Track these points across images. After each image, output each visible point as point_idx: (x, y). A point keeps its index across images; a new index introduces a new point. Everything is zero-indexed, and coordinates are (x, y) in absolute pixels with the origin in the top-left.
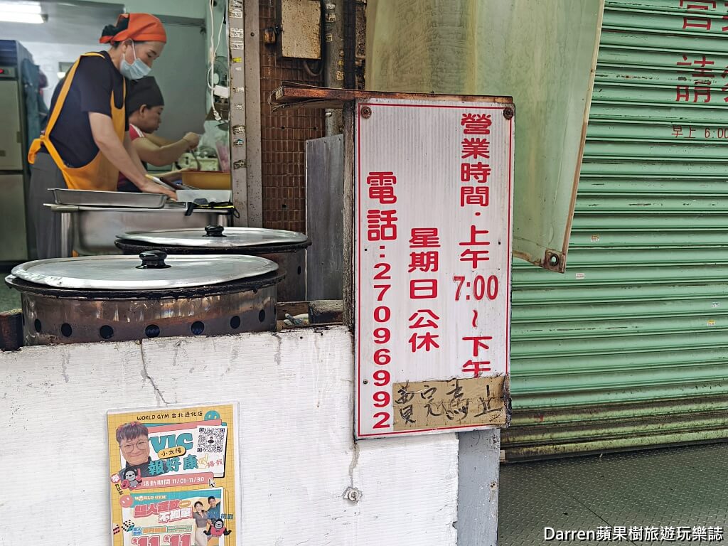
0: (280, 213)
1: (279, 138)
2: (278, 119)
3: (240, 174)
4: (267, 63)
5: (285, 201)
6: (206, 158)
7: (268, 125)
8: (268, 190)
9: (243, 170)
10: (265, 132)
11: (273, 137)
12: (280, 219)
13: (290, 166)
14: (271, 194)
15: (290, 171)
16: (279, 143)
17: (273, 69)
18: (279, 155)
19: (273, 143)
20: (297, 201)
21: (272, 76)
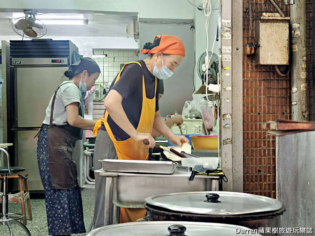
0: (256, 176)
1: (256, 121)
2: (256, 108)
3: (227, 148)
4: (248, 68)
5: (260, 167)
6: (194, 119)
7: (247, 112)
8: (248, 159)
9: (230, 145)
10: (246, 117)
11: (252, 120)
12: (256, 181)
13: (264, 142)
14: (250, 162)
15: (264, 145)
16: (256, 125)
17: (252, 72)
18: (256, 133)
19: (252, 125)
20: (269, 167)
21: (251, 77)
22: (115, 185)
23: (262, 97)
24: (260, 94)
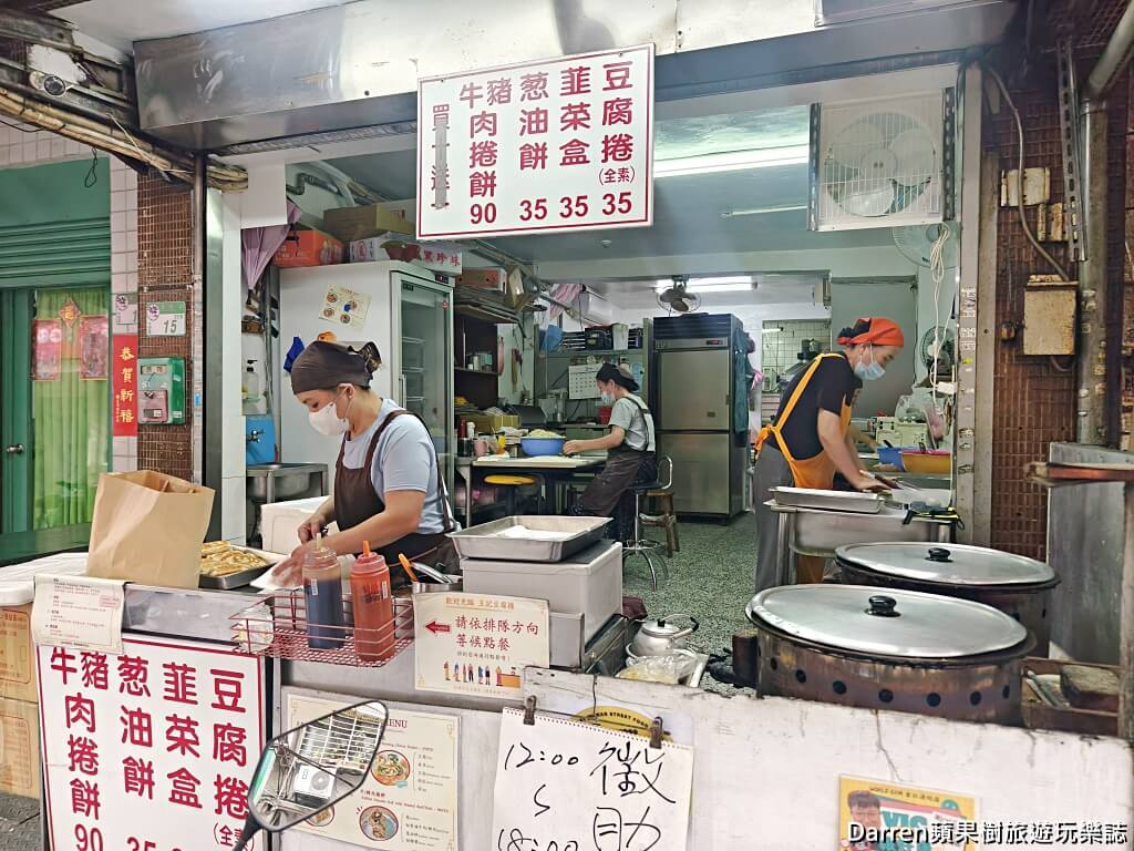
0: (1013, 522)
1: (1015, 439)
2: (1015, 419)
3: (966, 480)
4: (1003, 360)
5: (1020, 509)
6: (913, 423)
7: (1001, 426)
8: (999, 496)
9: (970, 476)
10: (998, 434)
11: (1007, 439)
12: (1012, 528)
14: (1003, 500)
16: (1014, 445)
17: (1010, 366)
18: (1014, 457)
19: (1007, 445)
20: (1036, 510)
21: (1009, 372)
22: (792, 524)
23: (1027, 403)
24: (1023, 399)
